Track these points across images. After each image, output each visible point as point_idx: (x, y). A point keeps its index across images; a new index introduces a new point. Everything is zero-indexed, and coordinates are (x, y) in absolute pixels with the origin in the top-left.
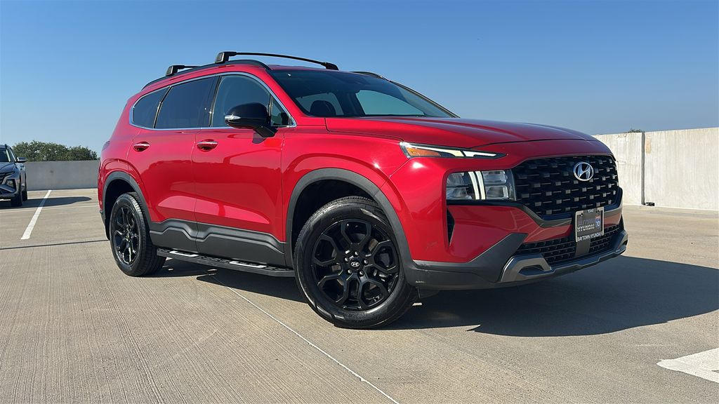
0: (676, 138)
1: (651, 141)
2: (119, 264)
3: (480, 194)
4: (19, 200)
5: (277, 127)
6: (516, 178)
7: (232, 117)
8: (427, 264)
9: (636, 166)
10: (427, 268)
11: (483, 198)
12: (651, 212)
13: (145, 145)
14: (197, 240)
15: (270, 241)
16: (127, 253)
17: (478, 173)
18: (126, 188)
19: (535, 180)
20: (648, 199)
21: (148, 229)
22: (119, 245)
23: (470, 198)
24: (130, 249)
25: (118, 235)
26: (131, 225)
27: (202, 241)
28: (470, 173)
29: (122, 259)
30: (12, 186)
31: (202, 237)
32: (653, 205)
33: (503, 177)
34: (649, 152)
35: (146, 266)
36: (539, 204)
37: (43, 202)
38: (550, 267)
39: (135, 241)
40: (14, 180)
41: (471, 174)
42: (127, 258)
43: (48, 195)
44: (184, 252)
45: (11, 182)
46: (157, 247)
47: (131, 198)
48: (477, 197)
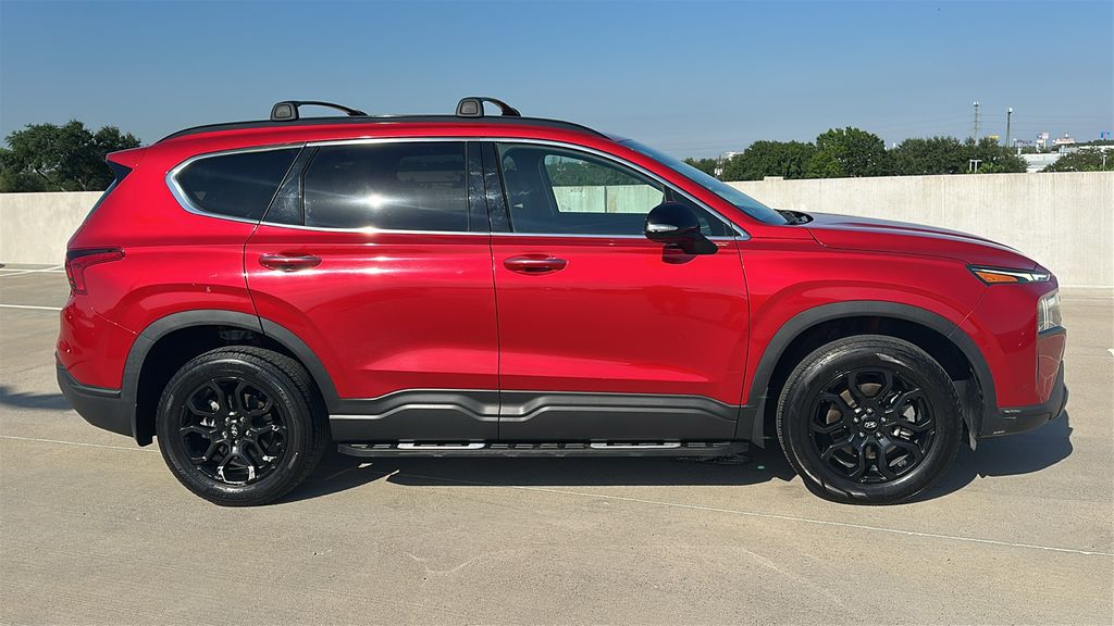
8: (1018, 411)
10: (1016, 414)
14: (501, 419)
27: (519, 419)
31: (517, 413)
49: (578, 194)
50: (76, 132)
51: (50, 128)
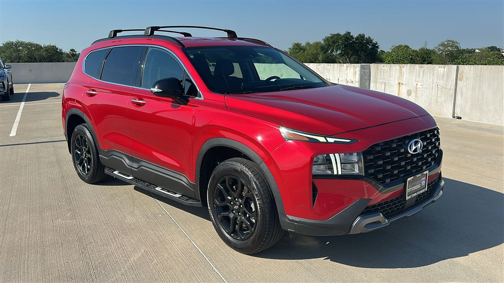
0: (481, 72)
1: (463, 72)
2: (79, 174)
3: (337, 170)
4: (8, 96)
5: (189, 97)
6: (365, 158)
7: (156, 90)
8: (297, 220)
9: (450, 89)
10: (296, 222)
11: (340, 173)
12: (459, 126)
13: (94, 93)
14: (132, 168)
15: (184, 180)
16: (84, 167)
17: (337, 155)
18: (82, 121)
19: (379, 158)
20: (458, 114)
21: (98, 154)
22: (78, 160)
23: (329, 172)
24: (86, 164)
25: (77, 153)
26: (86, 147)
27: (136, 170)
28: (330, 155)
29: (81, 171)
30: (2, 86)
31: (136, 167)
32: (461, 118)
33: (355, 158)
34: (461, 80)
35: (98, 177)
36: (380, 176)
37: (25, 96)
38: (386, 220)
39: (89, 159)
40: (3, 82)
41: (332, 156)
42: (84, 170)
43: (28, 89)
44: (123, 174)
45: (2, 84)
46: (104, 167)
47: (85, 129)
48: (335, 173)
49: (443, 69)
50: (348, 36)
51: (339, 35)
